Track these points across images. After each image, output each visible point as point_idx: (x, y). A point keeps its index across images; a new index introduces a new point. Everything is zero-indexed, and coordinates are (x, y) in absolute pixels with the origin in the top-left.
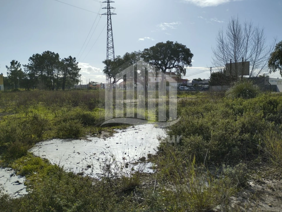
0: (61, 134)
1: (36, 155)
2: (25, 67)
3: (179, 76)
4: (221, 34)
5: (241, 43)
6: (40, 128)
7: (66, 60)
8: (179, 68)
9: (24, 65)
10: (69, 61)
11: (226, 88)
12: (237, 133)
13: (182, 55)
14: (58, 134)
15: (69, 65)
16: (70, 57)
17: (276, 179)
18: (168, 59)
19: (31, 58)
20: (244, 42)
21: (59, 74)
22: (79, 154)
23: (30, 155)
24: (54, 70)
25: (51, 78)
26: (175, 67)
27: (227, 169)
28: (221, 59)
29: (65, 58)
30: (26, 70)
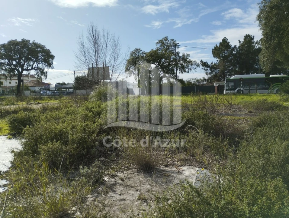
3: (39, 79)
4: (81, 38)
5: (101, 48)
8: (39, 70)
11: (89, 92)
12: (95, 135)
13: (41, 56)
17: (127, 170)
18: (25, 60)
20: (103, 48)
26: (34, 69)
27: (84, 170)
28: (84, 63)
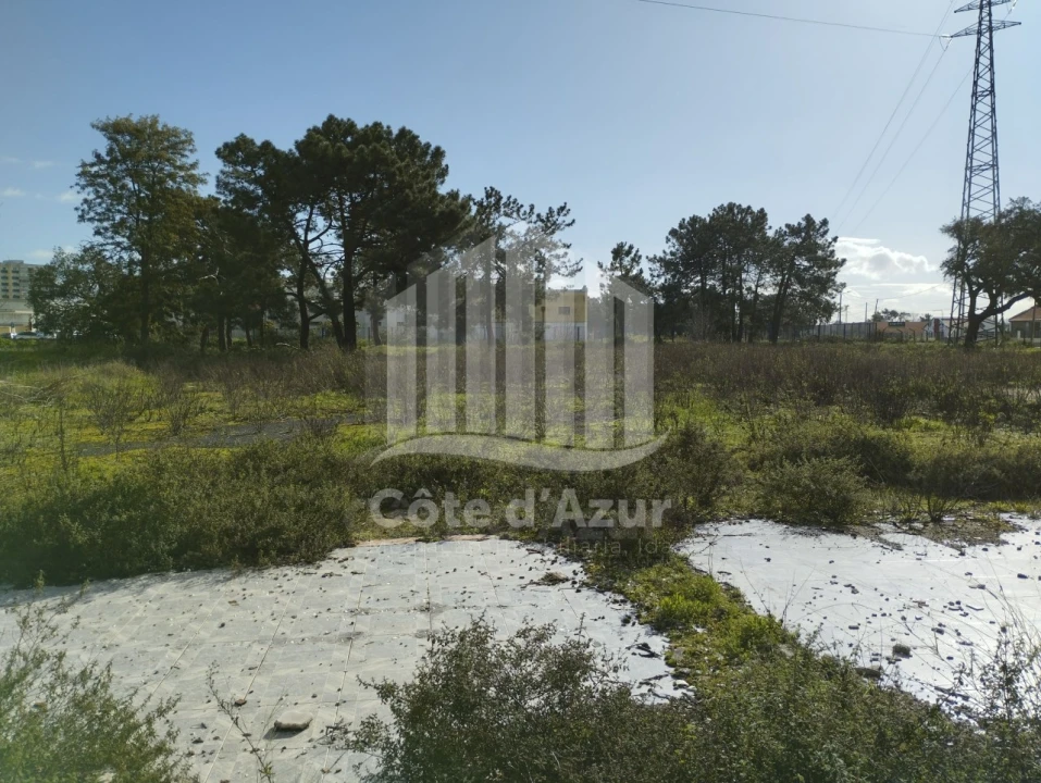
0: (778, 504)
1: (698, 567)
2: (654, 263)
6: (709, 475)
7: (794, 231)
9: (651, 256)
10: (803, 234)
14: (768, 503)
15: (799, 250)
16: (808, 219)
19: (673, 232)
21: (762, 284)
22: (853, 592)
23: (681, 564)
24: (745, 271)
25: (733, 298)
29: (788, 226)
30: (655, 273)
